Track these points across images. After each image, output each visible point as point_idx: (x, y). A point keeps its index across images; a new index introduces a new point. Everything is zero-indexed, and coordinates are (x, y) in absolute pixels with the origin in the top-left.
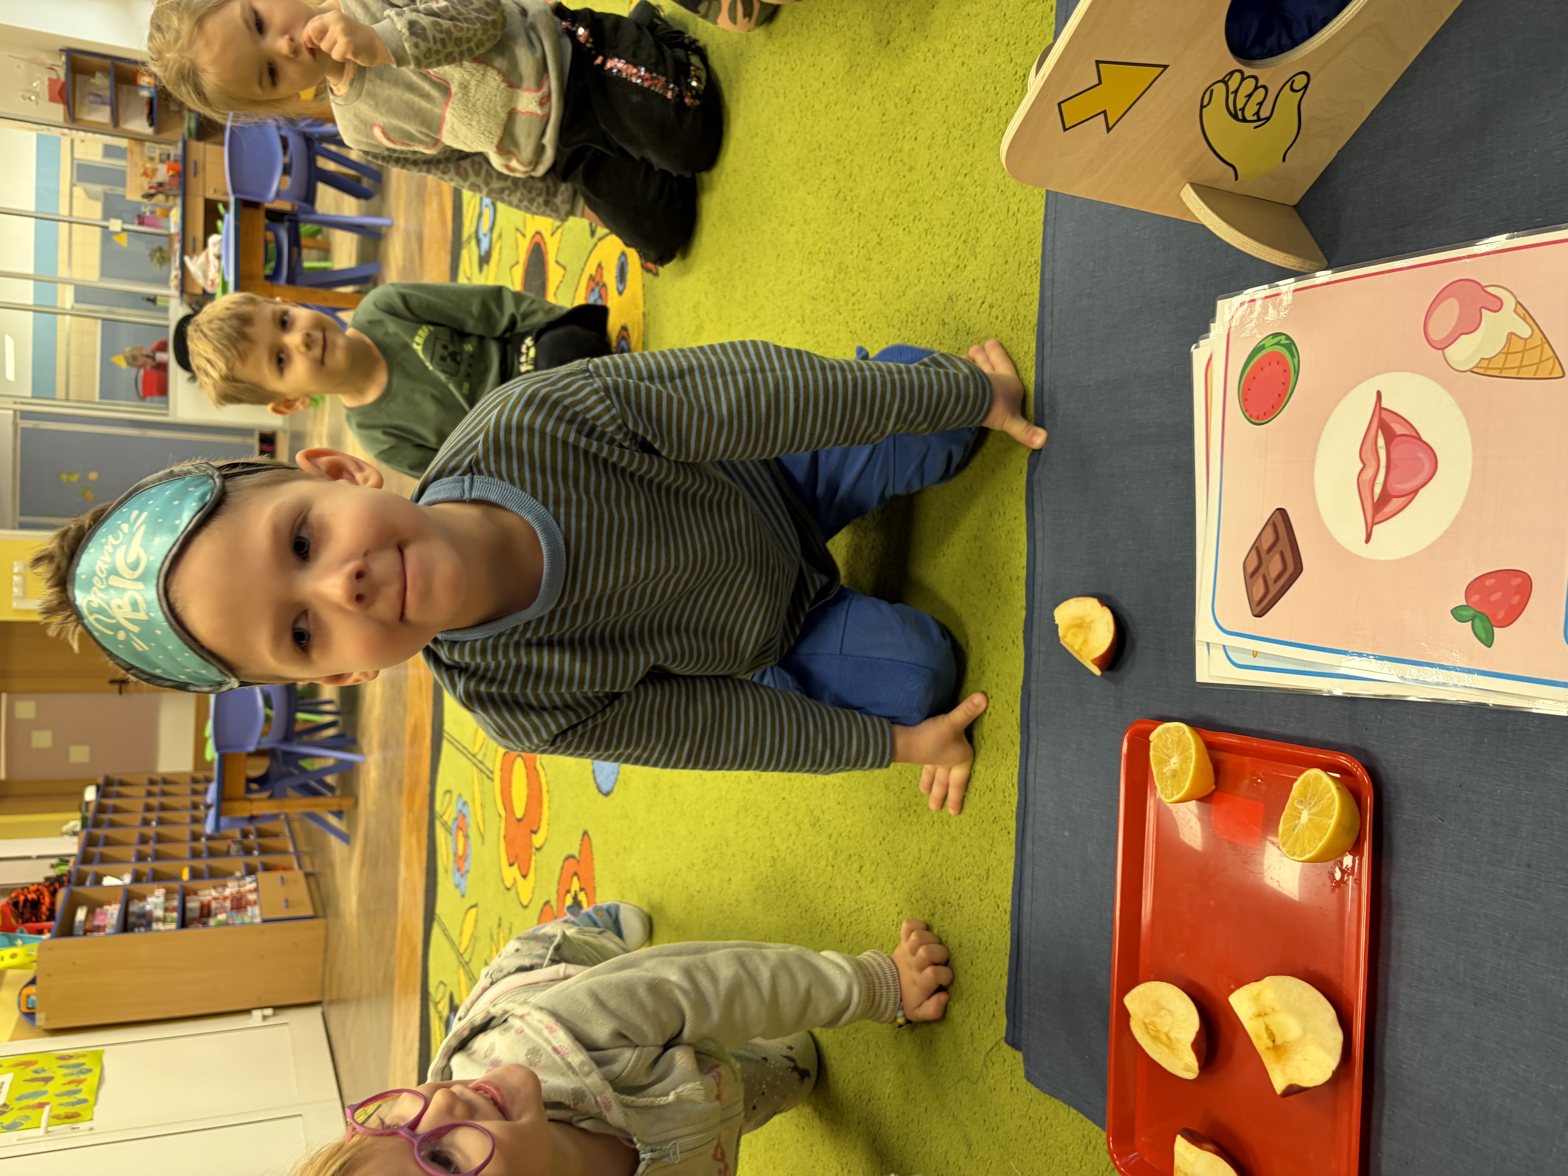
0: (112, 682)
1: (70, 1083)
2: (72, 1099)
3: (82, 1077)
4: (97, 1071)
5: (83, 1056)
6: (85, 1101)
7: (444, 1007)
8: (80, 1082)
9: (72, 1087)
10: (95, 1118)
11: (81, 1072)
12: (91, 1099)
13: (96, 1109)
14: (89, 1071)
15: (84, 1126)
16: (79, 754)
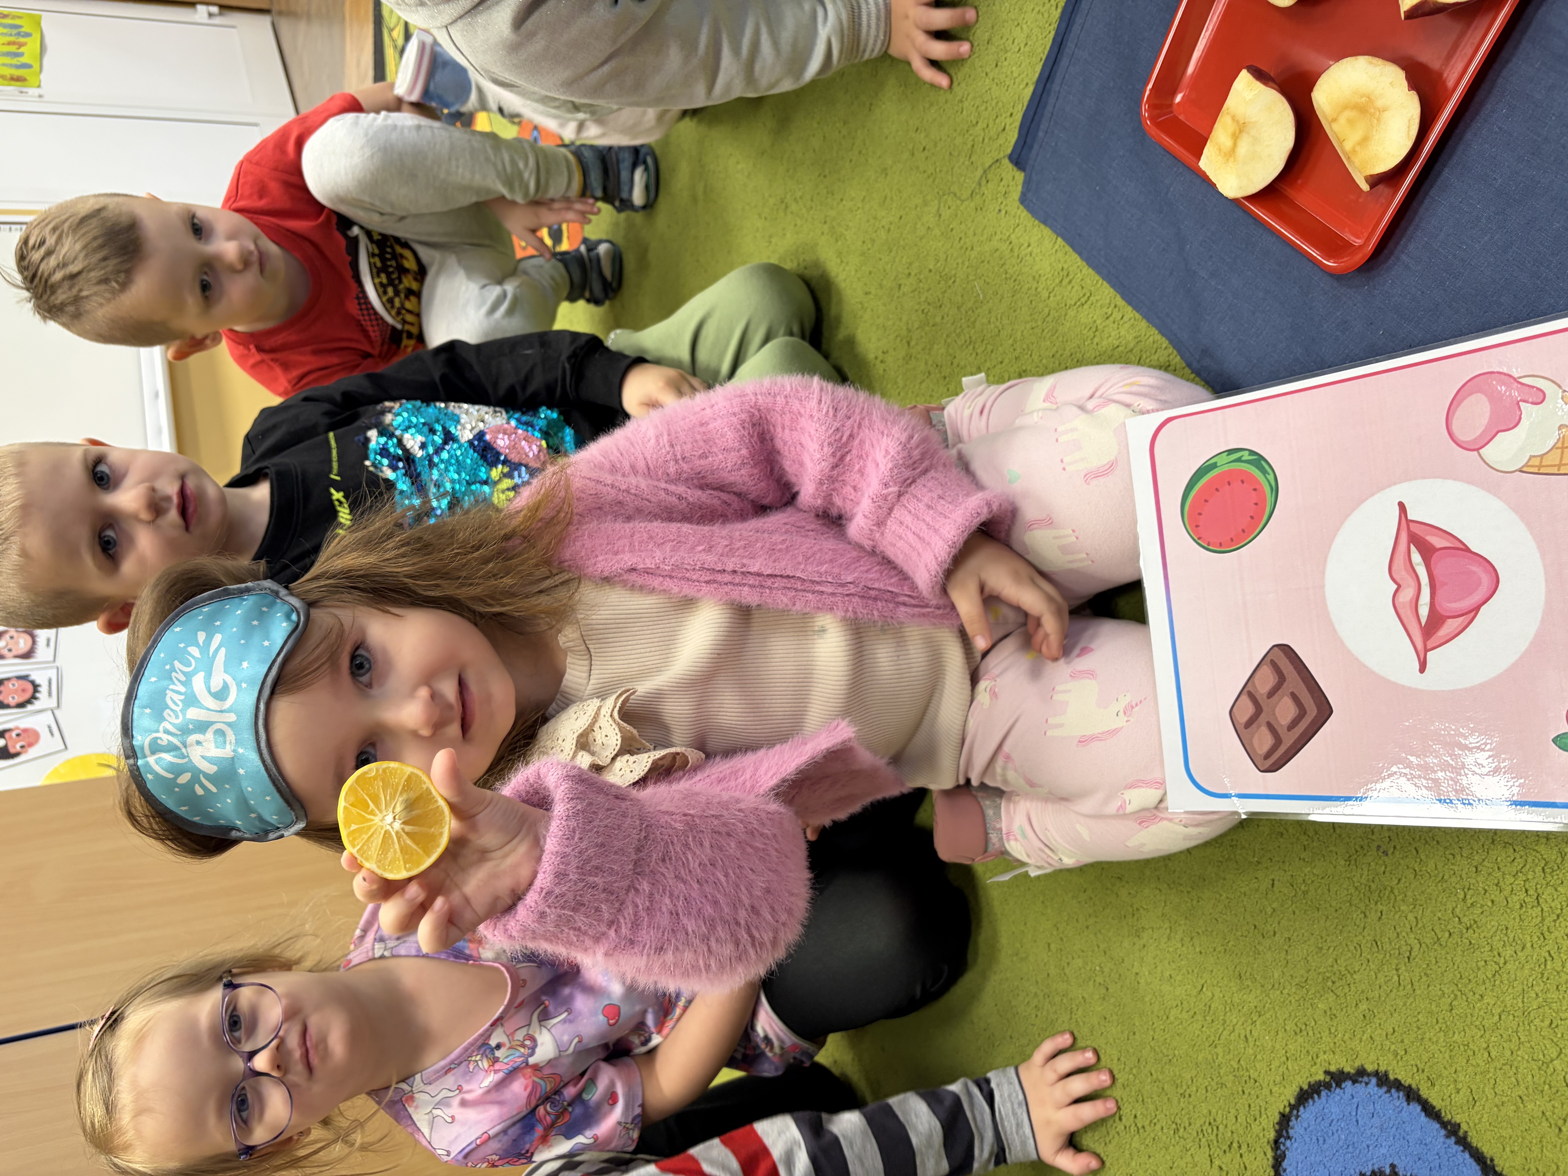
1: (9, 44)
2: (15, 61)
3: (22, 40)
4: (37, 36)
5: (20, 17)
6: (27, 66)
7: (398, 34)
8: (21, 45)
9: (13, 48)
10: (42, 84)
11: (19, 34)
12: (36, 66)
13: (42, 77)
14: (28, 35)
15: (33, 91)
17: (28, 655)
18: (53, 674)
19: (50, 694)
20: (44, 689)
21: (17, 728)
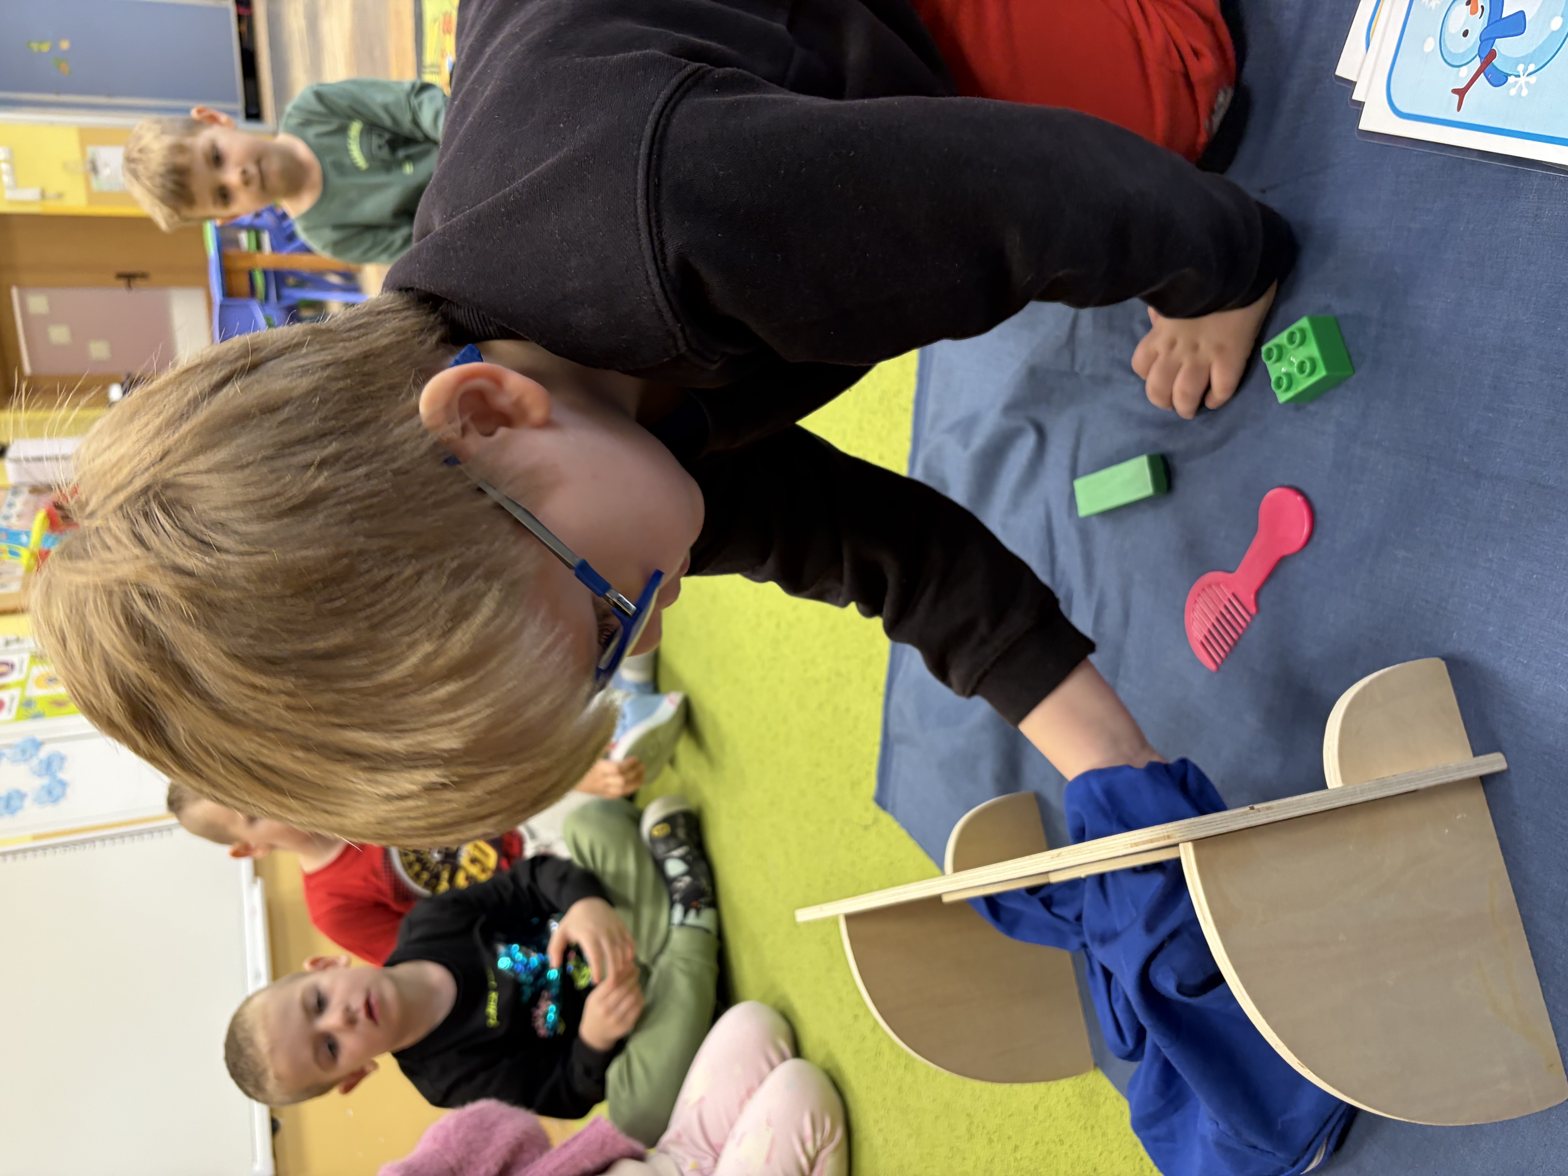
0: (119, 277)
16: (99, 350)
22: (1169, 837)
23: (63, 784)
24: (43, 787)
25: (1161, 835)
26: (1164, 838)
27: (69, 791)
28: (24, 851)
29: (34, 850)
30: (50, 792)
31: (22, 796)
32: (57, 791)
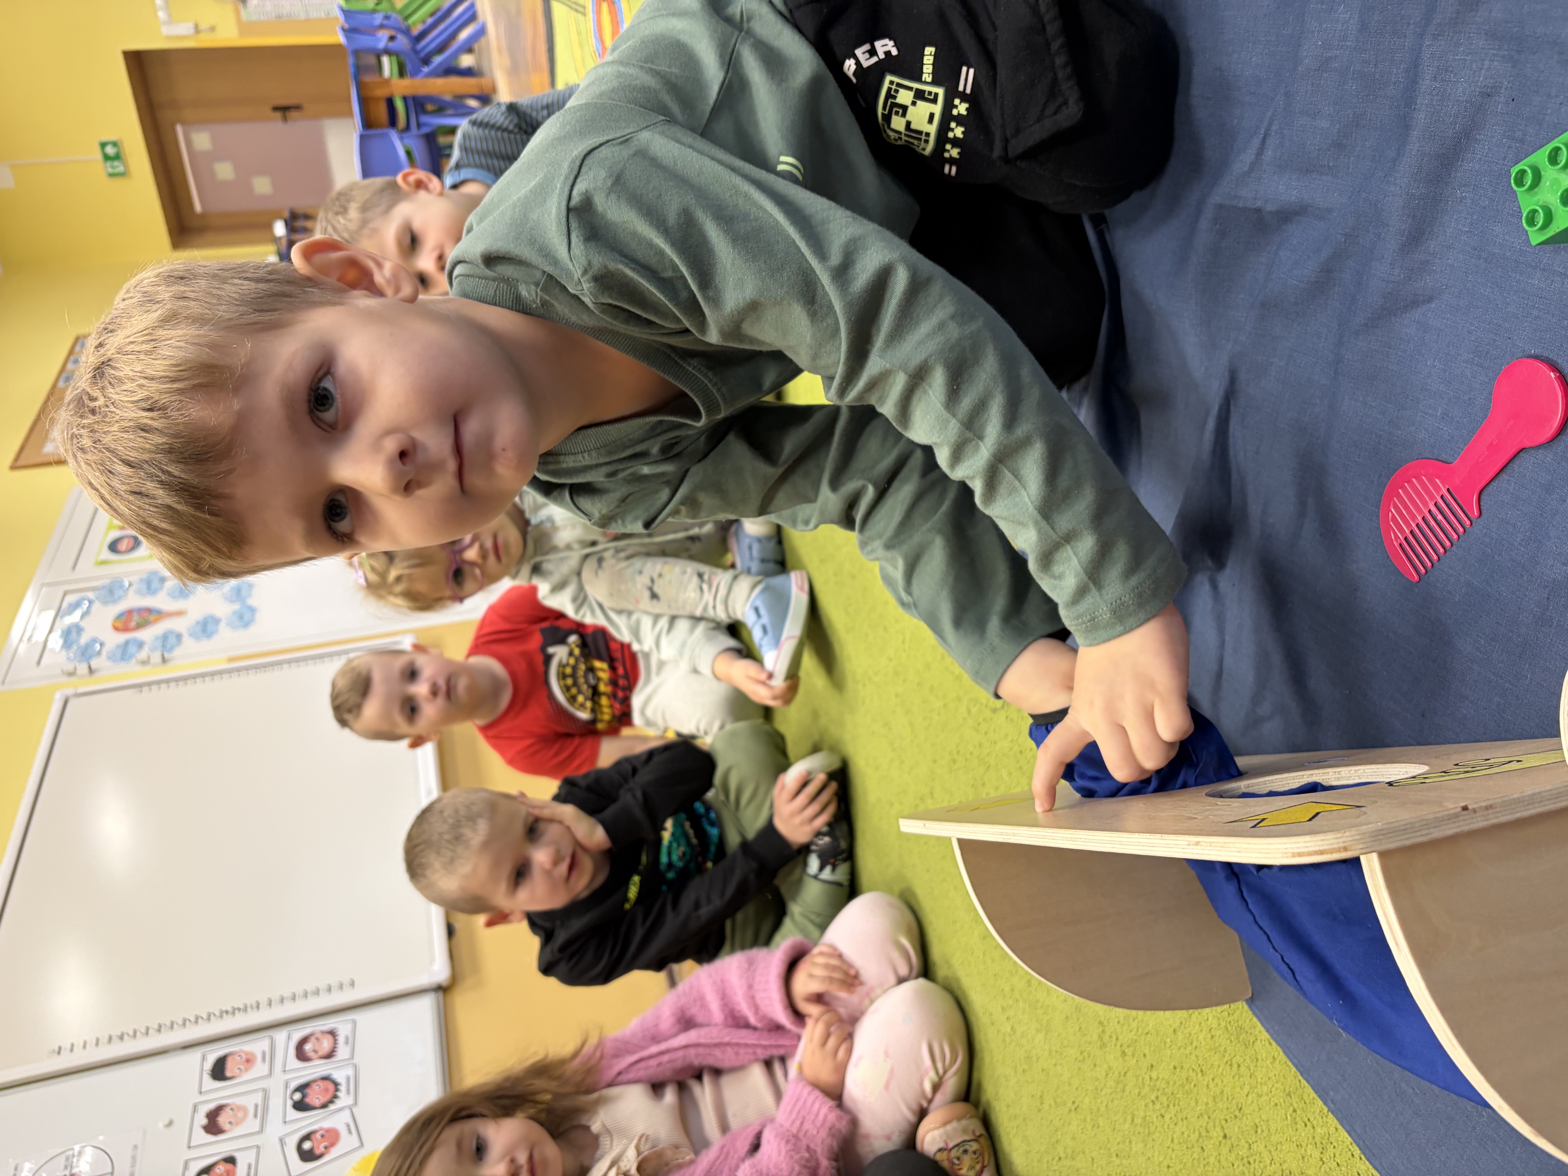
0: (276, 109)
16: (262, 185)
17: (329, 1055)
18: (350, 1072)
19: (348, 1092)
20: (343, 1088)
21: (321, 1129)
22: (1345, 849)
23: (252, 610)
24: (235, 613)
25: (1336, 846)
26: (1339, 850)
27: (258, 616)
28: (220, 673)
29: (230, 671)
30: (241, 617)
31: (216, 621)
32: (247, 617)
